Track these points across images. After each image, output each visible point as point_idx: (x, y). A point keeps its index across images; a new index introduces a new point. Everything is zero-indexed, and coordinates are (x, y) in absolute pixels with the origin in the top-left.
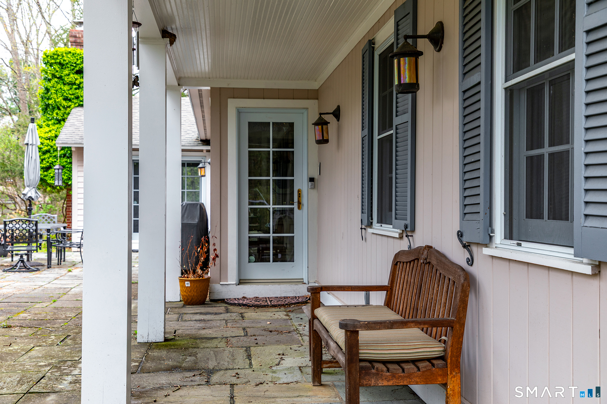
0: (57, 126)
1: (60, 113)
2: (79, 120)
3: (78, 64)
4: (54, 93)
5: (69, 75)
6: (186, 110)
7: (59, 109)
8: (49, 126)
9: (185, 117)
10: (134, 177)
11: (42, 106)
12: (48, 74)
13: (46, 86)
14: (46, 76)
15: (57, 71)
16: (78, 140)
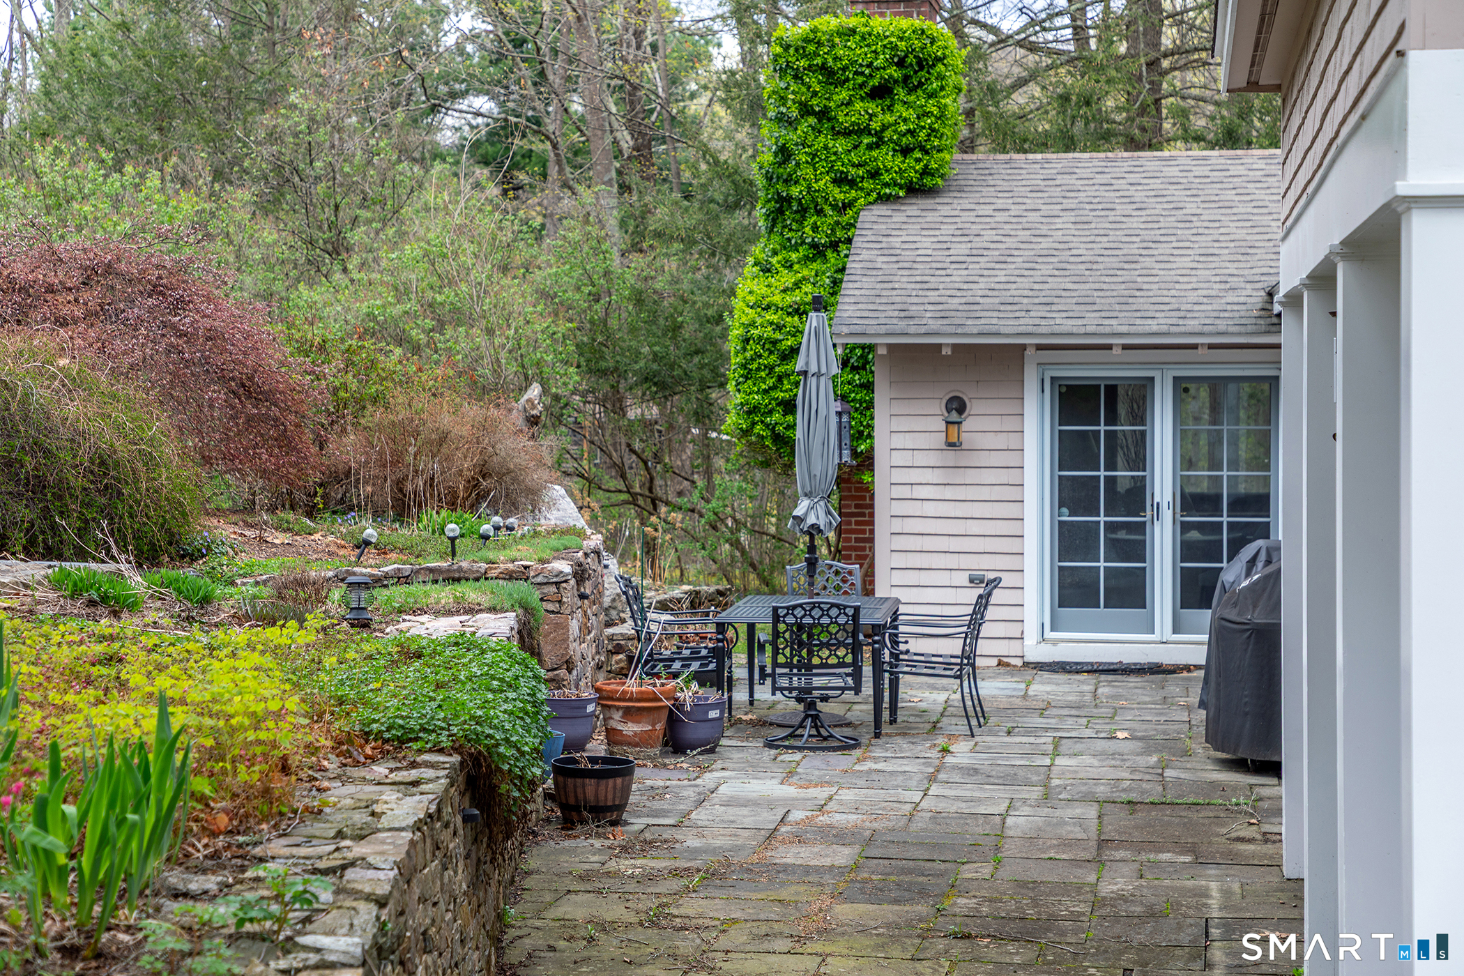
0: (815, 266)
1: (825, 223)
2: (886, 252)
3: (878, 69)
4: (807, 162)
5: (849, 103)
6: (1216, 198)
7: (820, 212)
8: (791, 266)
9: (1217, 224)
10: (1060, 431)
11: (769, 201)
12: (790, 103)
13: (782, 141)
14: (784, 110)
15: (815, 94)
16: (895, 321)
